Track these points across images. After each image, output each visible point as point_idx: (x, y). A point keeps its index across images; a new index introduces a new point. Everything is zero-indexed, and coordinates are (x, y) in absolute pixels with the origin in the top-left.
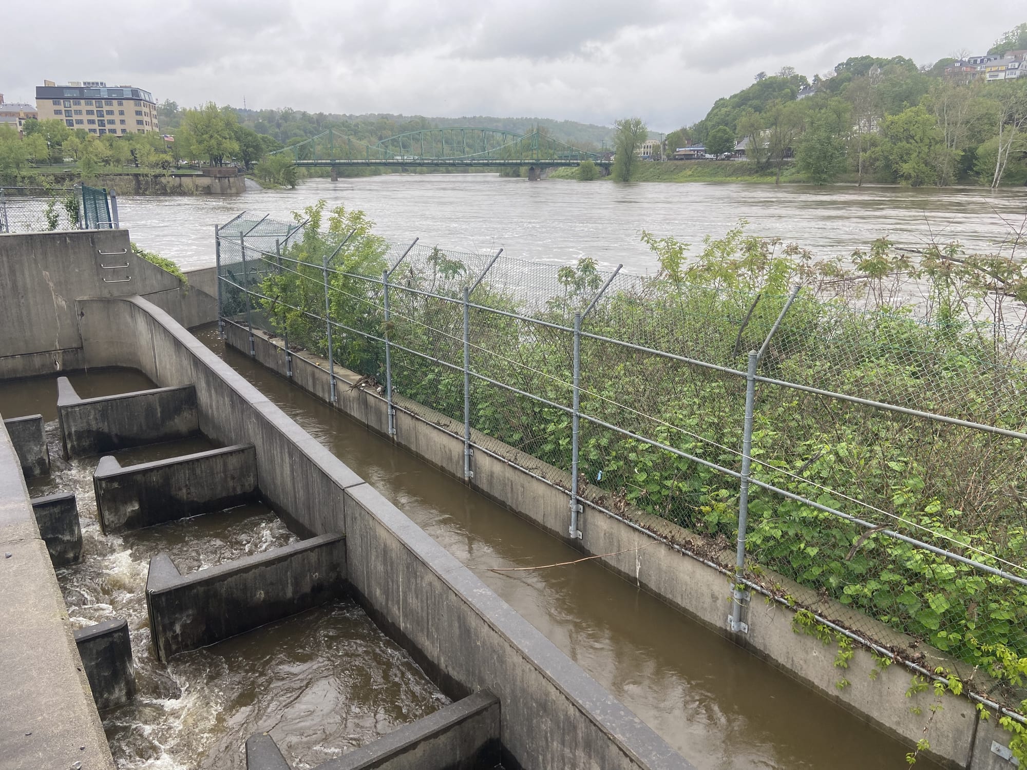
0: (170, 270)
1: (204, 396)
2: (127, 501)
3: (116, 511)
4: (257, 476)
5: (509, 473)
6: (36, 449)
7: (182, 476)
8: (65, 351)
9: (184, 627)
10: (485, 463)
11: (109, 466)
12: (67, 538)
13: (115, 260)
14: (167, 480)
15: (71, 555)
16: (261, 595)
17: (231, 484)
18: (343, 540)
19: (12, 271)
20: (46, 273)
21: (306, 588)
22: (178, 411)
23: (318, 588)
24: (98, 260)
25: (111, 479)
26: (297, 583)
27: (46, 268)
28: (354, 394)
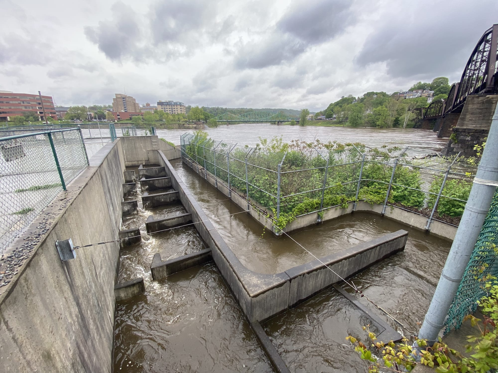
0: (172, 145)
1: (166, 169)
2: (146, 185)
3: (144, 187)
4: (171, 183)
5: (221, 186)
6: (133, 177)
7: (156, 182)
8: (145, 161)
9: (148, 204)
10: (218, 183)
11: (144, 179)
12: (134, 191)
13: (155, 142)
14: (153, 183)
15: (135, 194)
16: (163, 200)
17: (166, 184)
18: (179, 192)
19: (135, 144)
20: (141, 144)
21: (172, 200)
22: (161, 172)
23: (174, 200)
24: (152, 142)
25: (143, 181)
26: (169, 199)
27: (141, 143)
28: (200, 171)
